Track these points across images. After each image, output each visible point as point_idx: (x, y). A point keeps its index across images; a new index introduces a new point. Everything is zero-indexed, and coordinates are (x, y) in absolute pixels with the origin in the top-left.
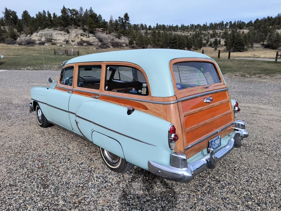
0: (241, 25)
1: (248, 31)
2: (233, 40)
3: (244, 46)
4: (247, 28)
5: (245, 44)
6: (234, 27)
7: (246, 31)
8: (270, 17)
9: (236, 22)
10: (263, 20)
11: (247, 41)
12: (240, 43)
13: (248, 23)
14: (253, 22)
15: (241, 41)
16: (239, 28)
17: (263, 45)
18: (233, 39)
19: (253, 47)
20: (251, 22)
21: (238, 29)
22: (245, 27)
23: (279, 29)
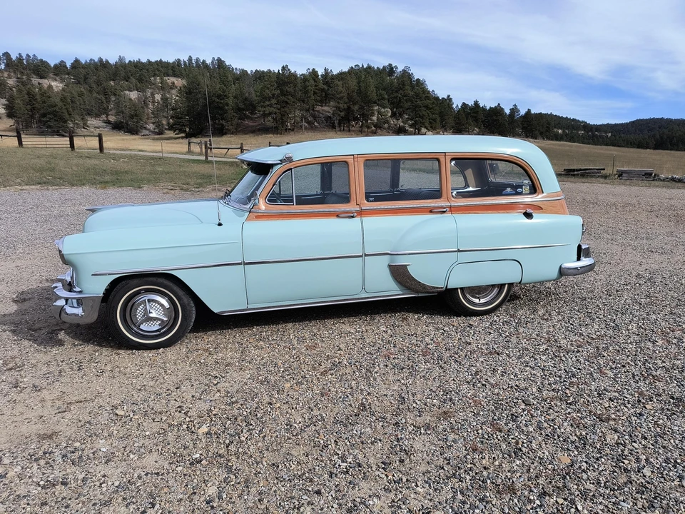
0: (40, 68)
1: (61, 86)
2: (30, 103)
3: (65, 122)
4: (57, 78)
5: (67, 116)
6: (22, 70)
7: (57, 85)
8: (104, 60)
9: (24, 58)
10: (90, 64)
11: (71, 109)
12: (55, 113)
13: (55, 65)
14: (68, 65)
15: (57, 109)
16: (34, 73)
17: (108, 122)
18: (30, 100)
19: (88, 126)
20: (62, 64)
21: (35, 77)
22: (51, 75)
23: (131, 91)
